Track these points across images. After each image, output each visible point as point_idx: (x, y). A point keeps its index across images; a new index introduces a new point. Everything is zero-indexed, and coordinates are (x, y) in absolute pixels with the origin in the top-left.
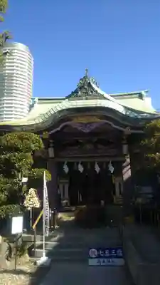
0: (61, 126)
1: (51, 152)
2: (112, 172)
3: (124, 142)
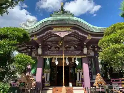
0: (46, 32)
1: (40, 51)
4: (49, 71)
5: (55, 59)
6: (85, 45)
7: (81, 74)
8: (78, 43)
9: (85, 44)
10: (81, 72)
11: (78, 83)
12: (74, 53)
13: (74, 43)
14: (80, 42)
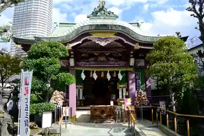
0: (82, 40)
1: (72, 62)
2: (121, 80)
3: (132, 56)
4: (81, 86)
5: (93, 72)
6: (132, 54)
7: (124, 90)
8: (122, 50)
9: (132, 52)
10: (124, 87)
11: (121, 101)
12: (118, 64)
13: (118, 50)
14: (125, 50)
